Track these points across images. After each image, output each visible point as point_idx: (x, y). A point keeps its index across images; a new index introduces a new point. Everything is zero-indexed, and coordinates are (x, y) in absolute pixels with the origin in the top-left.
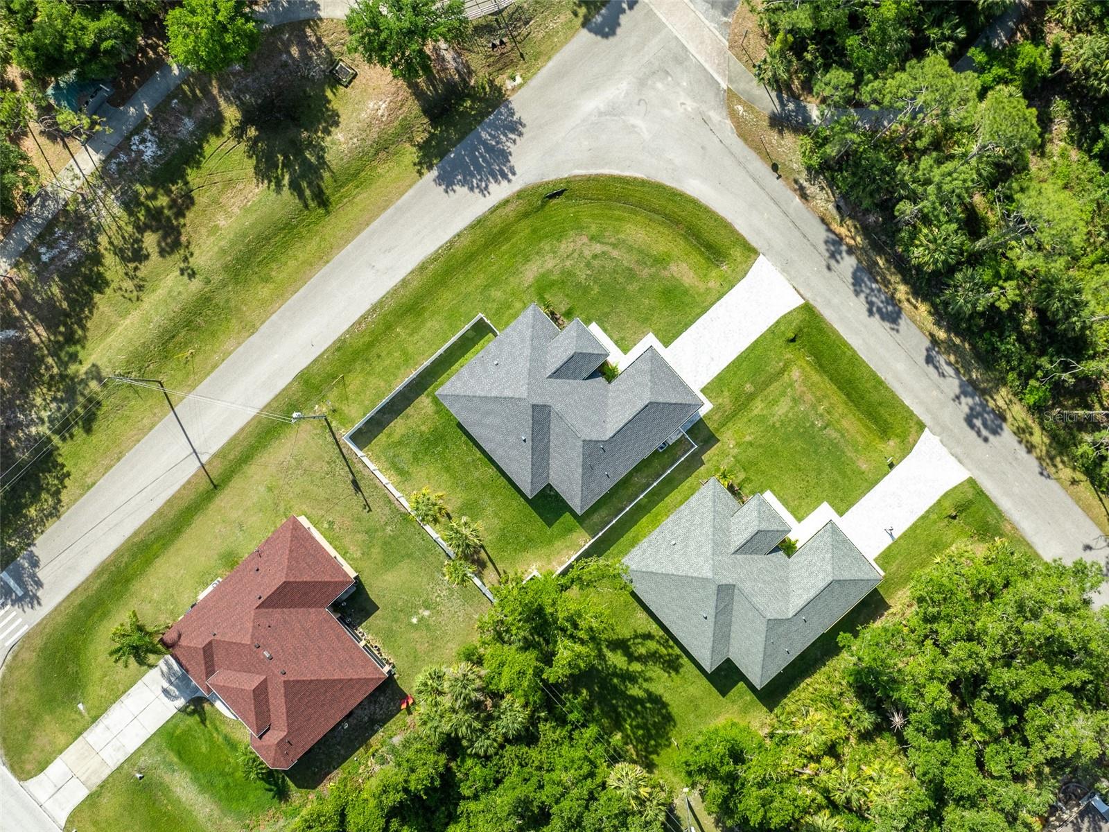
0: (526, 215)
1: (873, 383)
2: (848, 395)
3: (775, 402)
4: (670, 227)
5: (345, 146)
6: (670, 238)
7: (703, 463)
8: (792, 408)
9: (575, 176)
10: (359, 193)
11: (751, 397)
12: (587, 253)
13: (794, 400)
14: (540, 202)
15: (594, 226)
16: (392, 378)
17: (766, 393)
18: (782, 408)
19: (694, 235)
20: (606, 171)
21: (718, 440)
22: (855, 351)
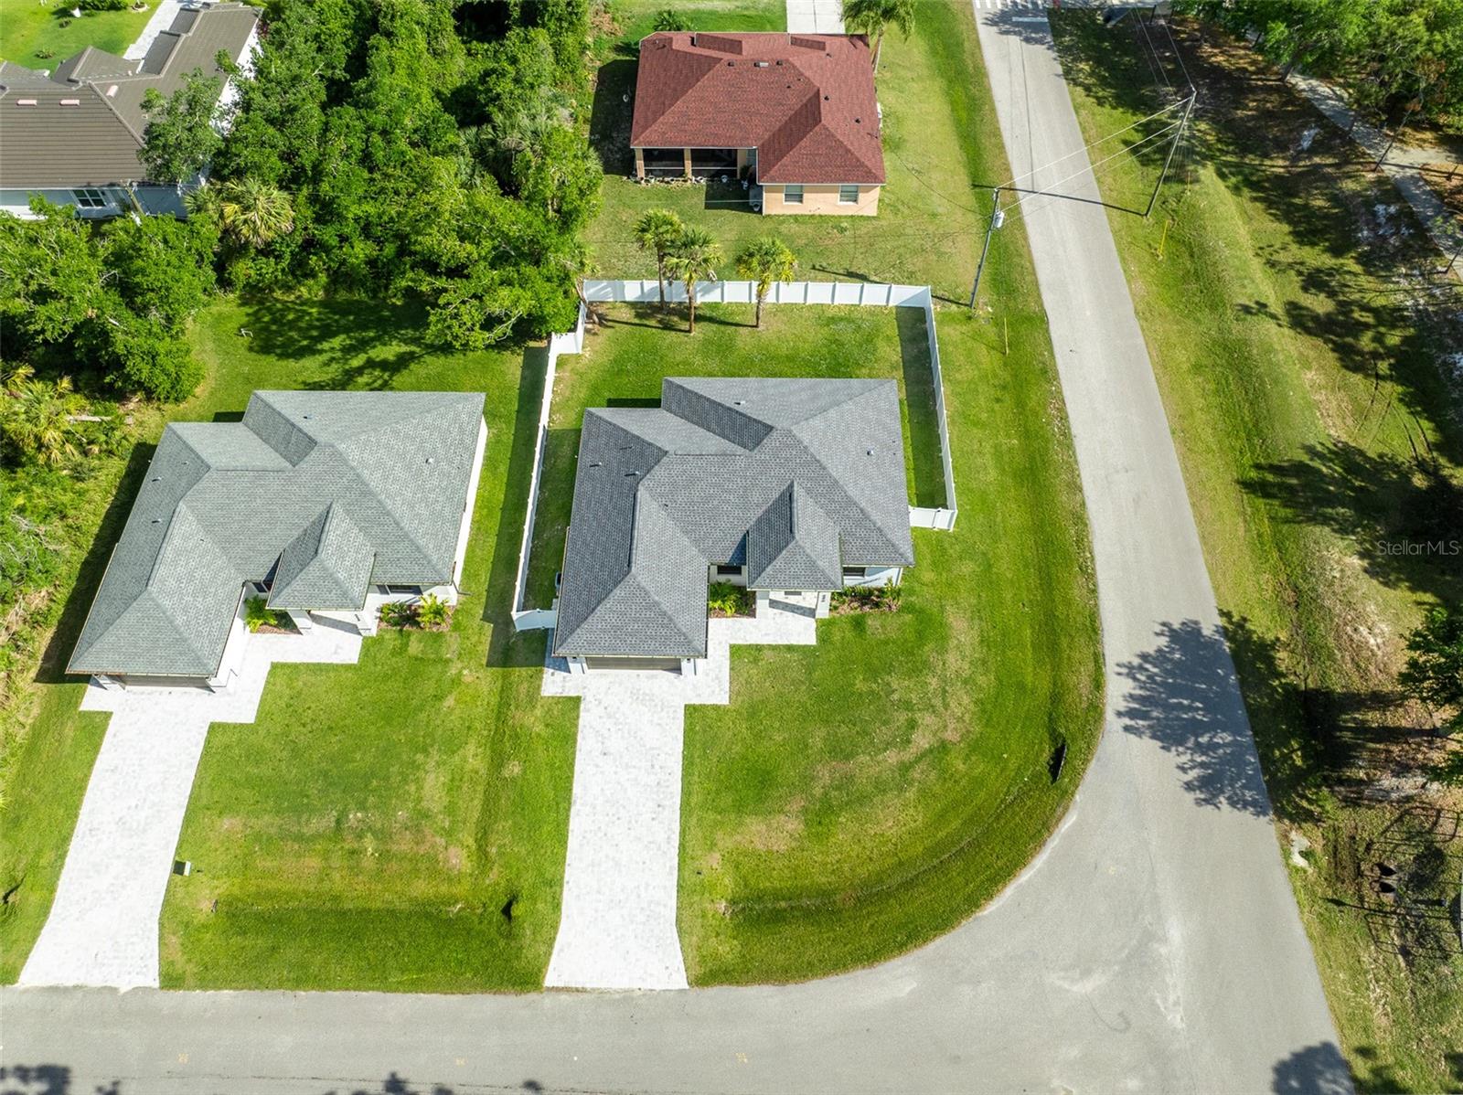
0: (1056, 698)
1: (313, 970)
2: (343, 914)
3: (453, 787)
4: (865, 884)
5: (1336, 556)
6: (846, 867)
7: (486, 618)
8: (419, 800)
9: (1066, 809)
10: (1248, 530)
11: (498, 761)
12: (926, 719)
13: (426, 815)
14: (1062, 731)
15: (961, 767)
16: (958, 390)
17: (480, 788)
18: (433, 786)
19: (818, 910)
20: (1039, 862)
21: (489, 664)
22: (388, 989)
